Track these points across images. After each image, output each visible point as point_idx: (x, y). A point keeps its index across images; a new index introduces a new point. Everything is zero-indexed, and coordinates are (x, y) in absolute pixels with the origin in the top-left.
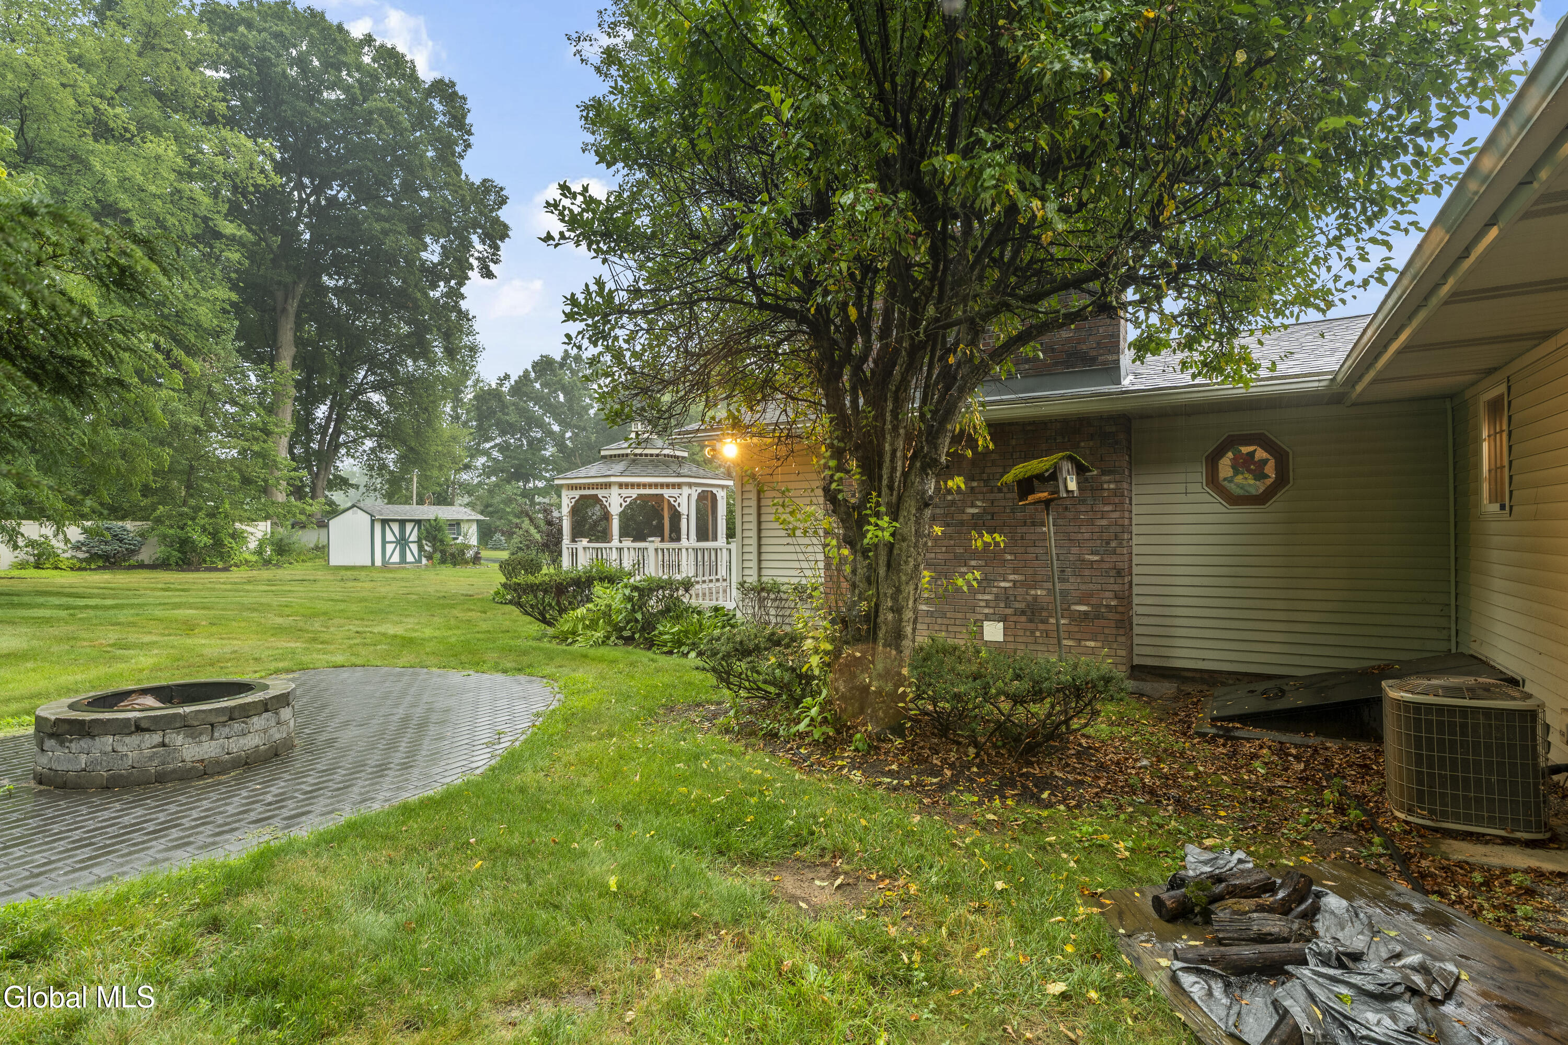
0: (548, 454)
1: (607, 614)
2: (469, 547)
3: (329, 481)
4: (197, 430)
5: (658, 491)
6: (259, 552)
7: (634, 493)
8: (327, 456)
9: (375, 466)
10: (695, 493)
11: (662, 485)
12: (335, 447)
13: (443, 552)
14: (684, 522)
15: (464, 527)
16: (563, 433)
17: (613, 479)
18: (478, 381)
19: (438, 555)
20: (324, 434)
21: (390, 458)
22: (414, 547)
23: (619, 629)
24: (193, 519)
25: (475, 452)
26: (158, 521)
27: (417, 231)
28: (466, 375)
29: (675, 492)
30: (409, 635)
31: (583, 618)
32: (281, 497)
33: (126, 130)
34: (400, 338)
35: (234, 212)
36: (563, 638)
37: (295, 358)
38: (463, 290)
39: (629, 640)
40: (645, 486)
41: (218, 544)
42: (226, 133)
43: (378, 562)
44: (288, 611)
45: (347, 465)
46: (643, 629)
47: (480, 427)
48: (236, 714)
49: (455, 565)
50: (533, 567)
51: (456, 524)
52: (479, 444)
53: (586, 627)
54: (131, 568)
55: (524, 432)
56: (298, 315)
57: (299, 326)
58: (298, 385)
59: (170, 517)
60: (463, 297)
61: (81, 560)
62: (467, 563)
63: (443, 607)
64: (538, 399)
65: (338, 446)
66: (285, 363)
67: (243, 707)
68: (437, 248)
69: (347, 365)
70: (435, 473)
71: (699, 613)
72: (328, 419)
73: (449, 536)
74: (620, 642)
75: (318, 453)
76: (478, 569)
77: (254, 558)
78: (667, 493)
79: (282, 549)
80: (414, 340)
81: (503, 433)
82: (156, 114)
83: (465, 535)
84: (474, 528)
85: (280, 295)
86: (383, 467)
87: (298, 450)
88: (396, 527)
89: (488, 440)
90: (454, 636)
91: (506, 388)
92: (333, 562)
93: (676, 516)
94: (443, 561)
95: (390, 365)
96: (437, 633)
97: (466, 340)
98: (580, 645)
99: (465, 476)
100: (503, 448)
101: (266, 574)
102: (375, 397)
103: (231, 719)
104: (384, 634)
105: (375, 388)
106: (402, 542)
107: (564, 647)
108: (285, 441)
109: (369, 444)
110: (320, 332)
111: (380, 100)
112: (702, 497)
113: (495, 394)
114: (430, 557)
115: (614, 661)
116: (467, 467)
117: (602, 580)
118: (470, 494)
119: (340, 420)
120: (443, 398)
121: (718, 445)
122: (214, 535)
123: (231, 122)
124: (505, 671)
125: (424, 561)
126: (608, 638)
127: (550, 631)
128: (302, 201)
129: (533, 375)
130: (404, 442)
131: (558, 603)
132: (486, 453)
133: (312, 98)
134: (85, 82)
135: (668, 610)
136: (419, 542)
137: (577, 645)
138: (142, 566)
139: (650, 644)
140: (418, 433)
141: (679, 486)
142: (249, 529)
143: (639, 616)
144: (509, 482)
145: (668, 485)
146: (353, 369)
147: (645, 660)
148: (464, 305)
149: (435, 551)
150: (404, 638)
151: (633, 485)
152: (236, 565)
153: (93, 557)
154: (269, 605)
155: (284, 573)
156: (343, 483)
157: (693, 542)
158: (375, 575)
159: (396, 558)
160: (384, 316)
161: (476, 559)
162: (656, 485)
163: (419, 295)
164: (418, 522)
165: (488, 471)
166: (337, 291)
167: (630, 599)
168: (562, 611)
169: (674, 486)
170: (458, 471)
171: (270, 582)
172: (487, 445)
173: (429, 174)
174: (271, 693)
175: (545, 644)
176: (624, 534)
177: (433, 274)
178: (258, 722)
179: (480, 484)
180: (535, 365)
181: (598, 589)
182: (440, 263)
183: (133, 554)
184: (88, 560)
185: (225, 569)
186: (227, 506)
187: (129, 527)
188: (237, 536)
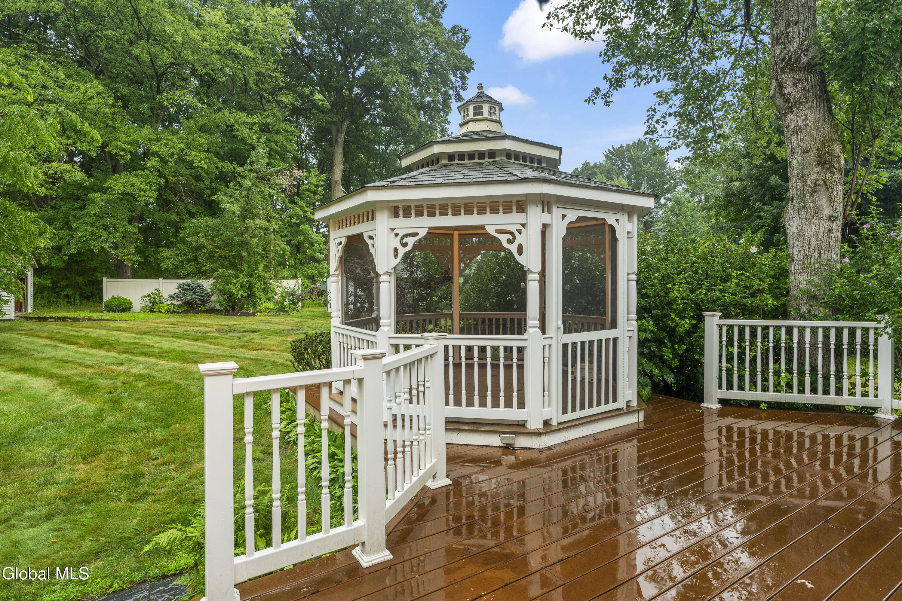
5: (474, 219)
10: (559, 224)
29: (512, 220)
56: (346, 145)
61: (175, 307)
77: (274, 306)
78: (491, 222)
122: (249, 289)
142: (277, 284)
152: (261, 312)
153: (181, 304)
169: (506, 204)
183: (204, 302)
184: (179, 306)
185: (253, 315)
186: (261, 269)
187: (207, 284)
188: (267, 290)
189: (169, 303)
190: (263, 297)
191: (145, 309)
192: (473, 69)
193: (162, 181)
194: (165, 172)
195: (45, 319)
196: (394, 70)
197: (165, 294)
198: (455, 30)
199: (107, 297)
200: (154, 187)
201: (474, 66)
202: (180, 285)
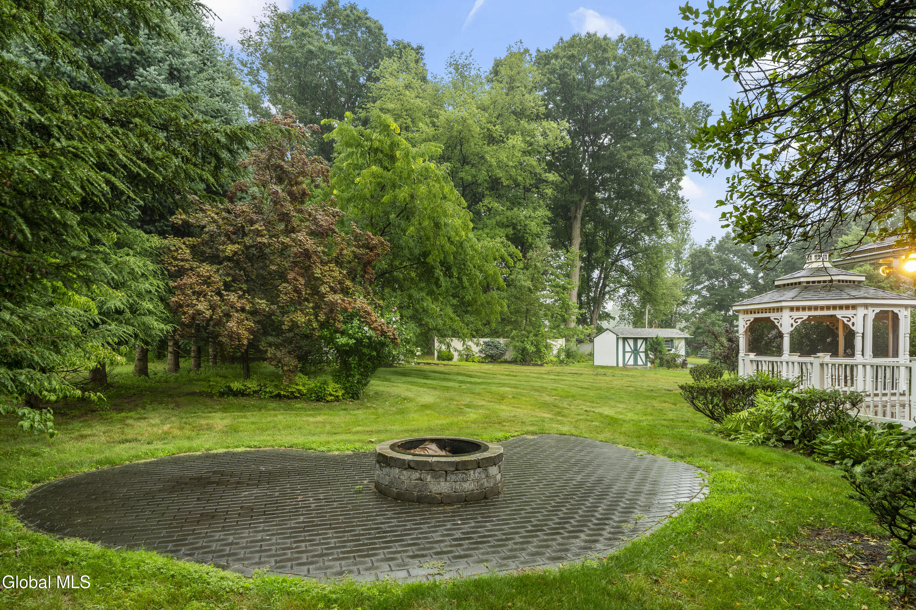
0: (744, 290)
1: (768, 419)
2: (679, 356)
3: (600, 316)
4: (530, 289)
5: (831, 312)
6: (558, 356)
7: (805, 315)
8: (598, 301)
9: (627, 305)
10: (871, 314)
11: (835, 307)
13: (661, 359)
14: (858, 341)
15: (676, 342)
16: (756, 274)
17: (784, 304)
18: (693, 244)
19: (658, 361)
20: (597, 287)
21: (635, 299)
22: (643, 355)
23: (779, 433)
24: (528, 337)
25: (689, 292)
26: (513, 338)
27: (649, 150)
28: (684, 241)
29: (849, 313)
30: (616, 416)
31: (745, 421)
32: (573, 325)
33: (501, 136)
34: (640, 223)
35: (551, 167)
36: (727, 434)
37: (581, 244)
38: (681, 184)
39: (788, 444)
40: (816, 308)
41: (538, 351)
42: (545, 123)
43: (621, 365)
44: (554, 392)
45: (610, 306)
46: (803, 435)
47: (693, 276)
48: (460, 467)
49: (669, 368)
50: (715, 373)
51: (670, 341)
52: (693, 287)
53: (749, 428)
54: (502, 362)
55: (725, 276)
56: (582, 219)
57: (583, 226)
58: (582, 259)
59: (518, 336)
60: (680, 188)
61: (483, 358)
62: (677, 367)
63: (647, 397)
65: (604, 294)
66: (575, 248)
67: (464, 463)
68: (663, 159)
69: (610, 243)
70: (663, 307)
71: (868, 428)
72: (600, 278)
73: (665, 348)
74: (780, 444)
75: (594, 298)
76: (684, 371)
77: (555, 359)
78: (839, 314)
79: (569, 354)
80: (648, 223)
81: (710, 278)
82: (514, 123)
83: (677, 348)
84: (683, 343)
85: (573, 208)
86: (631, 305)
87: (584, 298)
88: (631, 342)
89: (699, 284)
90: (646, 421)
91: (712, 248)
92: (596, 363)
93: (850, 335)
94: (661, 365)
95: (634, 241)
96: (635, 418)
97: (683, 218)
98: (740, 443)
99: (683, 309)
100: (710, 289)
101: (559, 369)
102: (626, 262)
103: (457, 470)
104: (601, 414)
105: (626, 256)
106: (635, 352)
107: (726, 442)
108: (575, 292)
109: (622, 291)
110: (595, 227)
111: (628, 73)
112: (879, 317)
113: (705, 252)
114: (652, 362)
115: (769, 464)
116: (684, 303)
117: (764, 388)
118: (687, 320)
119: (606, 278)
120: (667, 258)
121: (895, 262)
122: (536, 346)
123: (548, 116)
124: (670, 456)
125: (649, 364)
126: (768, 439)
127: (718, 426)
128: (585, 151)
130: (642, 289)
131: (725, 405)
132: (698, 293)
133: (590, 87)
134: (483, 117)
135: (831, 422)
136: (646, 352)
137: (737, 442)
138: (506, 362)
139: (810, 452)
140: (651, 282)
141: (854, 307)
142: (554, 343)
143: (799, 424)
144: (713, 312)
145: (841, 307)
146: (613, 246)
147: (802, 467)
148: (680, 193)
149: (656, 358)
150: (612, 418)
151: (804, 308)
152: (547, 363)
153: (487, 356)
154: (546, 388)
155: (567, 369)
156: (607, 316)
157: (869, 358)
158: (617, 372)
159: (631, 362)
160: (631, 211)
161: (684, 365)
162: (828, 308)
163: (650, 192)
164: (645, 339)
165: (698, 305)
166: (604, 200)
167: (790, 408)
168: (728, 411)
169: (847, 307)
170: (678, 306)
171: (558, 373)
172: (699, 287)
173: (657, 111)
174: (486, 455)
175: (712, 437)
176: (793, 350)
177: (660, 178)
178: (473, 474)
179: (693, 314)
181: (760, 397)
182: (666, 169)
183: (502, 354)
184: (485, 358)
185: (541, 365)
187: (502, 341)
188: (547, 347)
189: (478, 355)
190: (546, 352)
191: (462, 359)
196: (638, 152)
197: (475, 350)
198: (697, 107)
199: (437, 350)
202: (485, 343)
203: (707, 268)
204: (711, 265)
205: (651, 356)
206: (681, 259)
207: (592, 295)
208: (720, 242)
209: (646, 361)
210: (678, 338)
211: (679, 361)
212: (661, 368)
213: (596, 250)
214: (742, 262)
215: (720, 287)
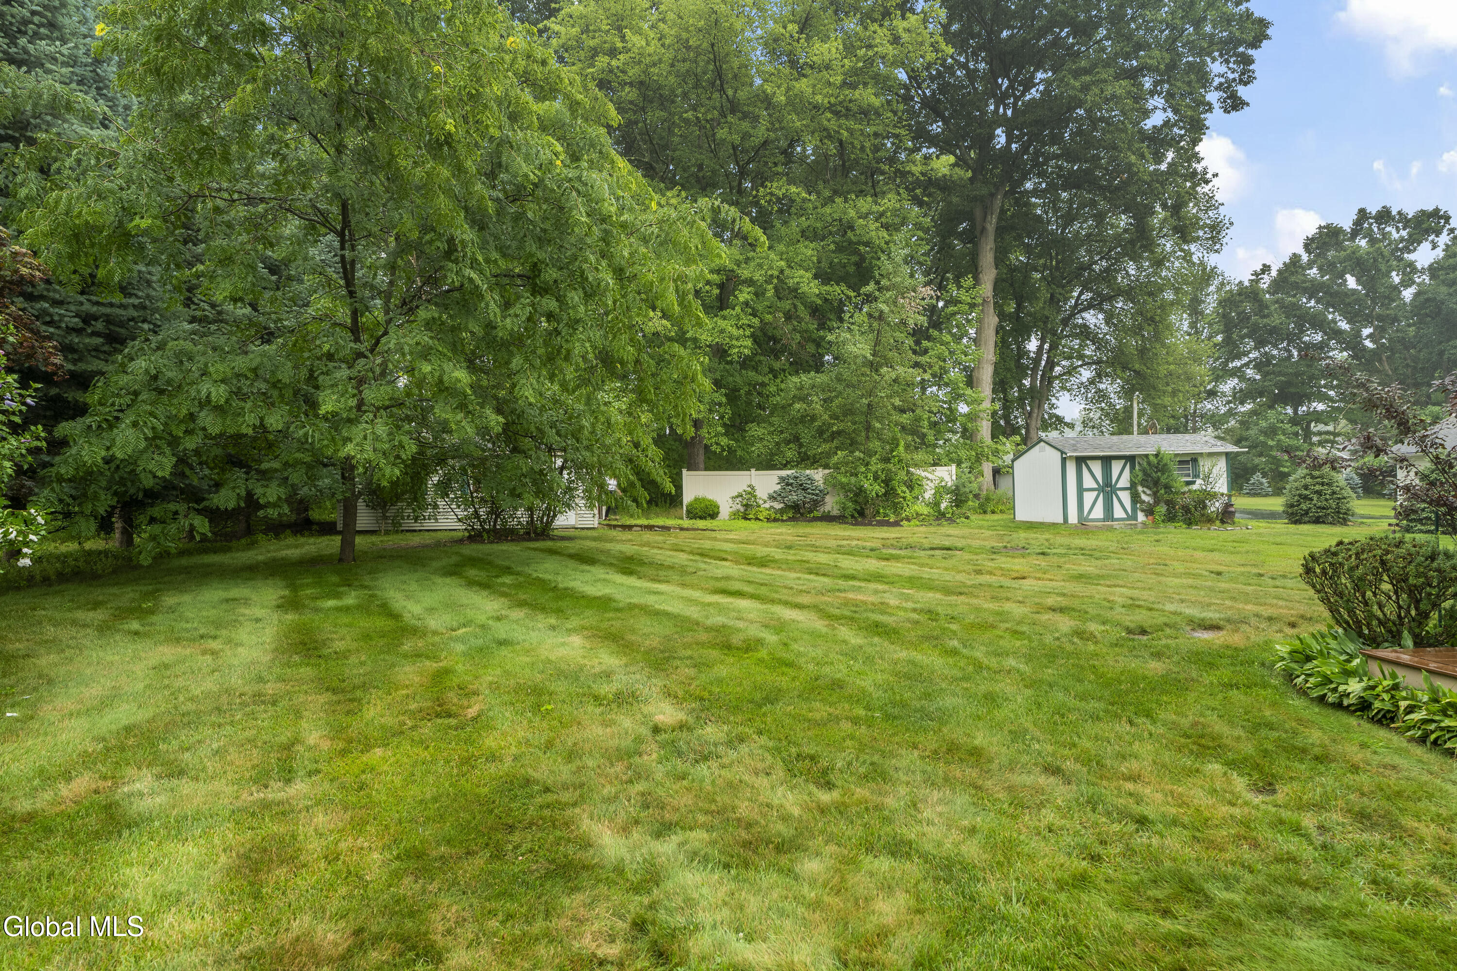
2: (1213, 496)
3: (1044, 422)
6: (935, 503)
8: (1040, 392)
12: (1048, 380)
13: (1170, 503)
15: (1205, 465)
16: (1357, 331)
18: (1222, 284)
19: (1162, 509)
20: (1035, 370)
21: (1111, 387)
22: (1125, 497)
24: (867, 465)
25: (1222, 374)
28: (1206, 280)
41: (890, 493)
43: (1073, 518)
47: (1228, 341)
49: (1189, 523)
51: (1191, 461)
52: (1226, 364)
54: (818, 519)
55: (1291, 338)
59: (846, 463)
60: (1199, 156)
61: (777, 511)
62: (1210, 520)
64: (1312, 290)
65: (1050, 383)
66: (985, 291)
70: (1167, 400)
72: (1040, 348)
73: (1179, 479)
76: (1229, 533)
77: (927, 510)
79: (960, 498)
81: (1261, 343)
83: (1206, 478)
84: (1221, 466)
86: (1105, 399)
87: (1012, 390)
88: (1097, 468)
89: (1238, 357)
91: (1265, 282)
92: (1021, 516)
94: (1171, 518)
95: (1107, 275)
99: (1209, 405)
100: (1259, 366)
102: (1093, 319)
105: (1091, 307)
106: (1107, 489)
109: (1086, 374)
113: (1249, 294)
114: (1149, 512)
116: (1211, 393)
118: (1217, 424)
119: (1053, 349)
122: (886, 483)
125: (1141, 517)
129: (1305, 257)
130: (1126, 367)
132: (1237, 373)
136: (1132, 489)
138: (828, 518)
140: (1143, 352)
142: (927, 475)
144: (1271, 407)
146: (1065, 289)
148: (1199, 166)
149: (1157, 502)
152: (908, 520)
153: (786, 508)
156: (1058, 422)
159: (1098, 512)
161: (1227, 515)
164: (1130, 459)
165: (1240, 397)
170: (1199, 400)
172: (1237, 363)
179: (1231, 413)
180: (1308, 245)
182: (1166, 123)
183: (816, 504)
184: (782, 511)
185: (897, 524)
186: (901, 448)
187: (818, 475)
188: (912, 484)
189: (767, 505)
190: (908, 494)
191: (735, 515)
192: (1267, 37)
193: (756, 321)
194: (760, 307)
195: (630, 527)
197: (762, 493)
199: (688, 497)
200: (748, 333)
201: (1269, 32)
202: (782, 479)
203: (1256, 324)
204: (1264, 317)
205: (1144, 497)
206: (1202, 313)
207: (1027, 382)
208: (1280, 271)
209: (1134, 510)
210: (1211, 455)
211: (1215, 507)
212: (1171, 527)
213: (1032, 297)
214: (1326, 309)
215: (1282, 360)
